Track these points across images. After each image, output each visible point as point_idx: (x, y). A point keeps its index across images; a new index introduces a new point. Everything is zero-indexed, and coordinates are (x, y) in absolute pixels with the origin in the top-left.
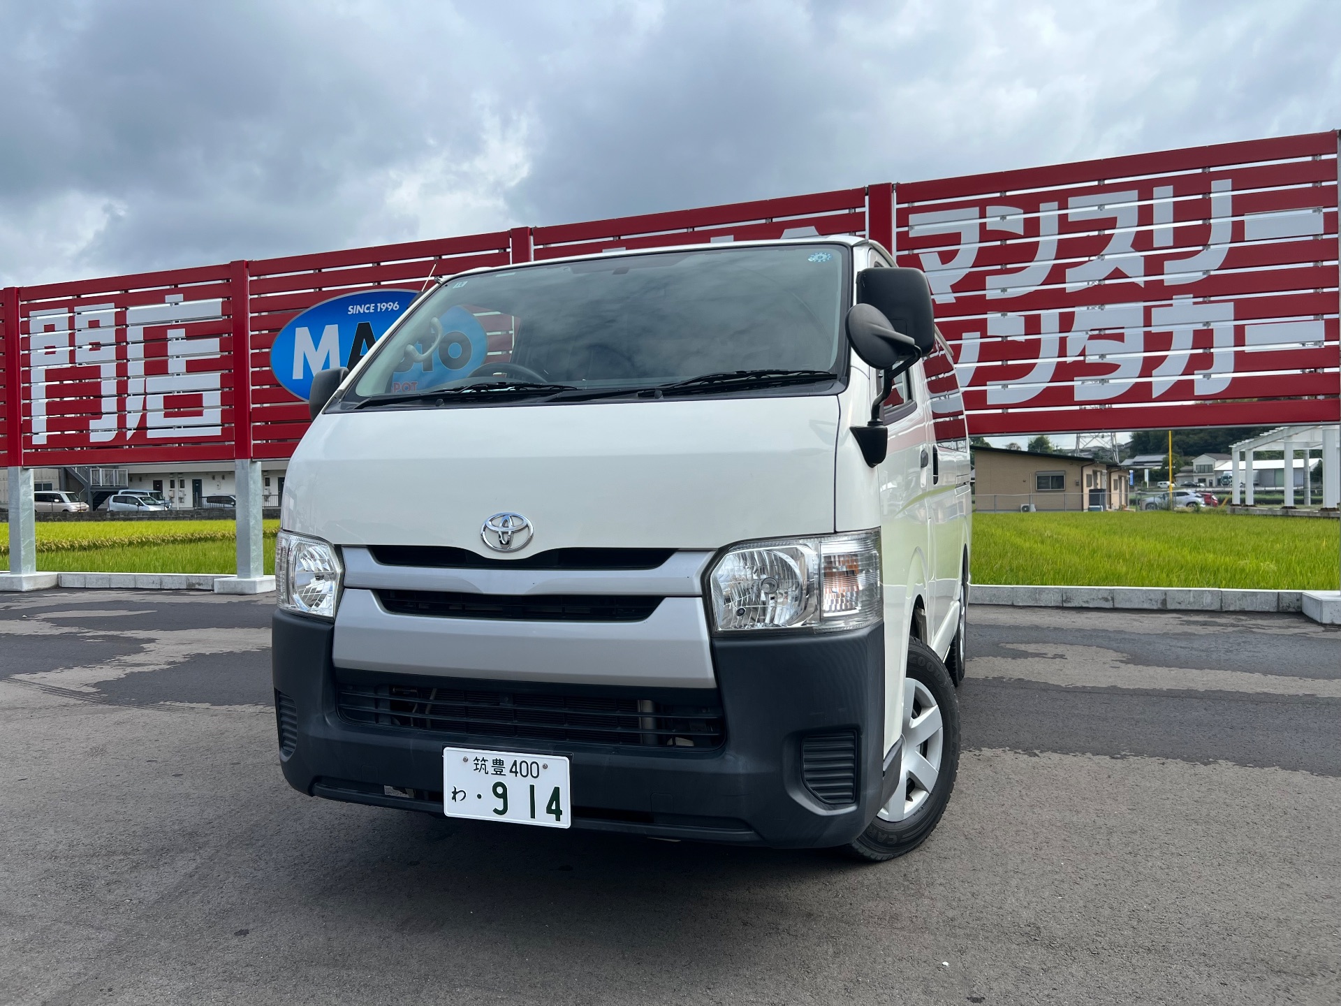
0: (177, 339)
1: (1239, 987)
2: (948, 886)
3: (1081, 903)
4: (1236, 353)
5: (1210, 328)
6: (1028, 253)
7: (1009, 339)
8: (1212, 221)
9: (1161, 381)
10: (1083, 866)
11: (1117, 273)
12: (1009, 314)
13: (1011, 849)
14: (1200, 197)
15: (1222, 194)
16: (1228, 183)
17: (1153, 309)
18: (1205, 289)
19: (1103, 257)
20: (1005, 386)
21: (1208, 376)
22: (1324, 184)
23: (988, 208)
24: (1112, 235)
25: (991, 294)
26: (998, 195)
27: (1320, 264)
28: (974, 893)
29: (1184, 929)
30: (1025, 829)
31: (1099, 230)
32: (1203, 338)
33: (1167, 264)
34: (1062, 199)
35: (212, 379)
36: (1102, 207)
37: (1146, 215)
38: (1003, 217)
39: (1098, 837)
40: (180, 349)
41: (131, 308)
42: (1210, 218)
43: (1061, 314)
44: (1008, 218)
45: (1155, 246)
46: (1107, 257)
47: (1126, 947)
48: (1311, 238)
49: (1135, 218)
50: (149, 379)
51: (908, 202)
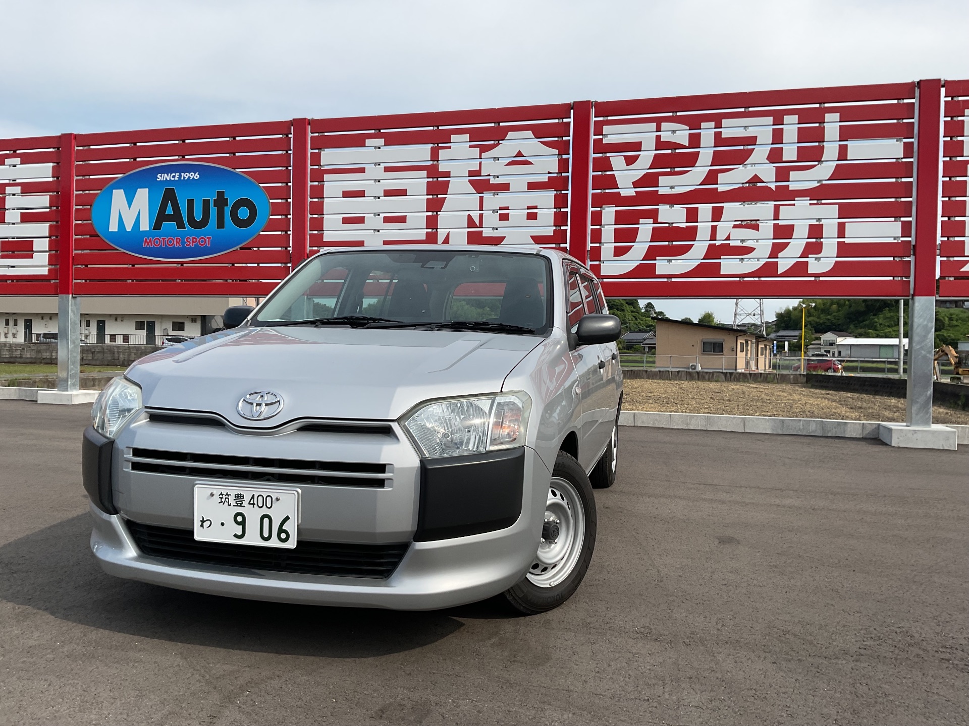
0: (14, 195)
4: (839, 243)
5: (821, 223)
6: (691, 160)
7: (674, 225)
8: (825, 144)
9: (784, 263)
11: (756, 179)
12: (675, 206)
15: (832, 125)
16: (837, 116)
17: (781, 207)
18: (818, 194)
19: (746, 166)
21: (818, 259)
22: (905, 121)
23: (663, 124)
25: (662, 191)
26: (670, 114)
27: (899, 180)
31: (744, 145)
32: (816, 231)
33: (793, 175)
34: (718, 121)
35: (43, 228)
36: (746, 128)
37: (778, 136)
38: (674, 132)
40: (15, 201)
42: (824, 141)
43: (713, 207)
44: (677, 132)
45: (784, 160)
46: (749, 166)
48: (894, 160)
49: (770, 138)
51: (603, 117)
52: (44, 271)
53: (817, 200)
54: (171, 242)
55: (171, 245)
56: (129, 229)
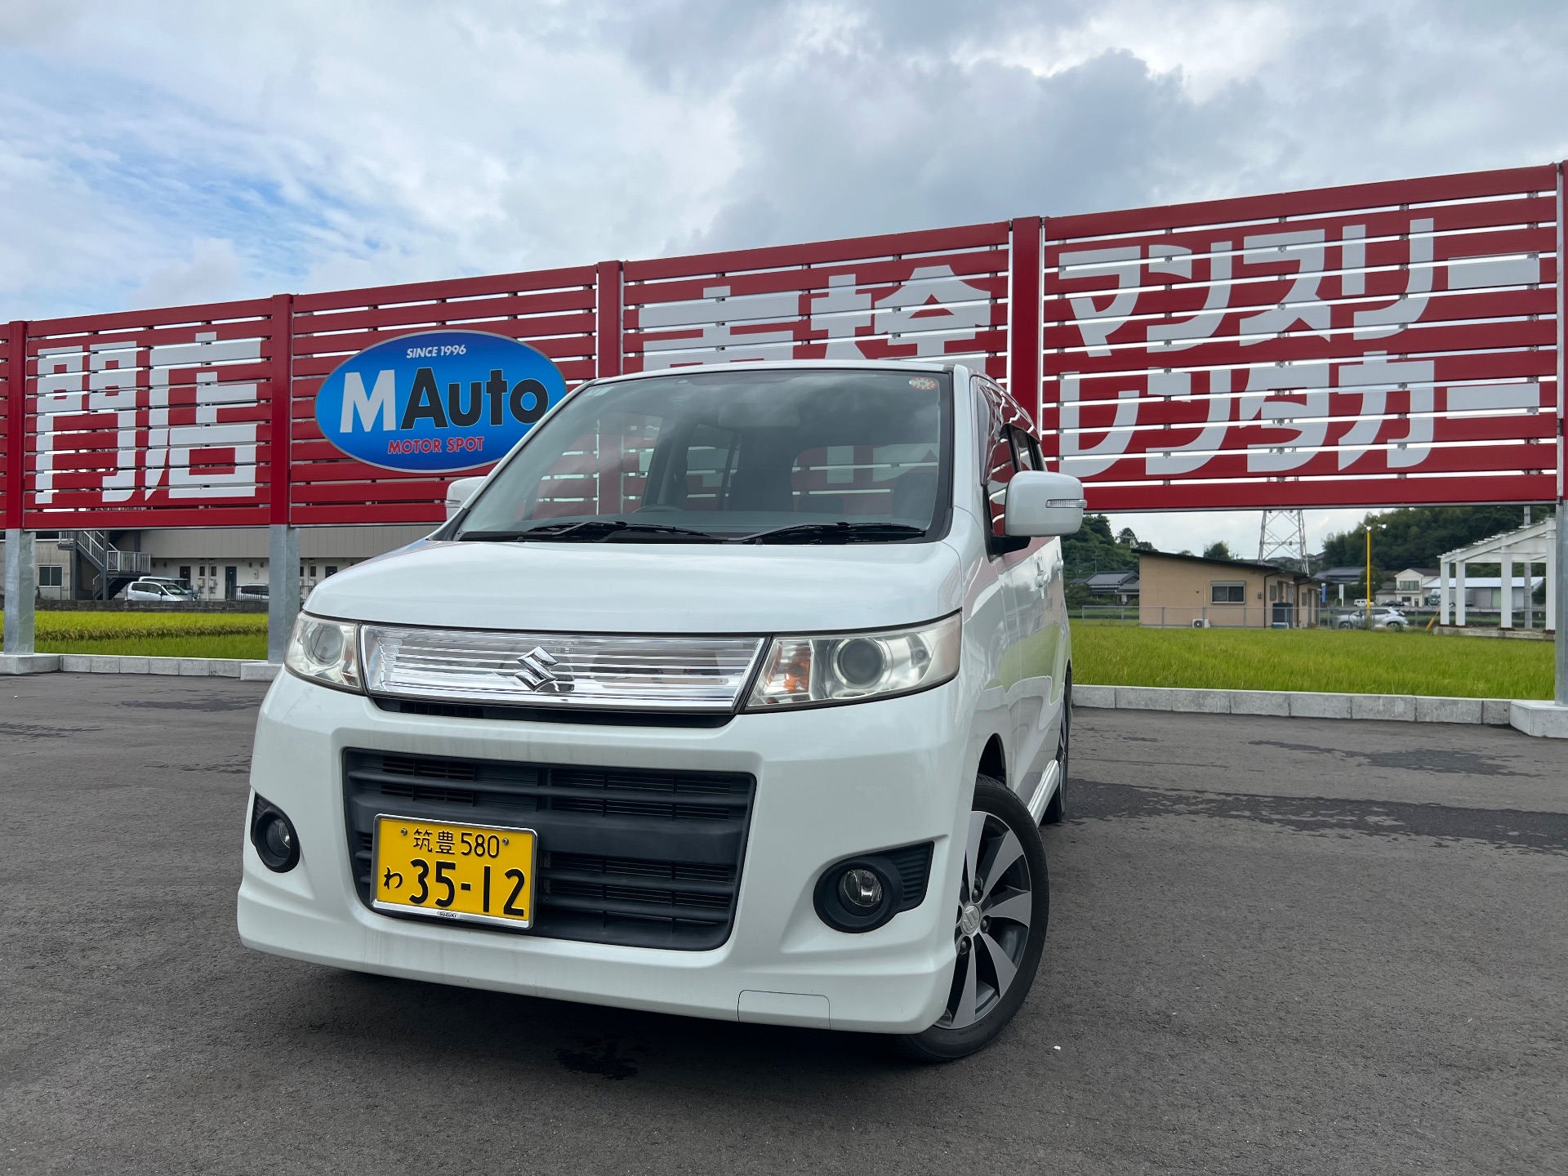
0: (208, 384)
1: (1399, 1079)
2: (1067, 974)
3: (1222, 994)
4: (1436, 420)
5: (1406, 390)
6: (1197, 299)
7: (1173, 399)
8: (1410, 266)
9: (1349, 450)
10: (1228, 958)
11: (1300, 325)
12: (1174, 370)
13: (1144, 941)
14: (1397, 238)
15: (1422, 235)
16: (1429, 222)
17: (1340, 367)
18: (1401, 345)
19: (1283, 306)
20: (1167, 454)
21: (1403, 445)
22: (1541, 225)
23: (1151, 247)
24: (1294, 280)
25: (1153, 345)
26: (1163, 232)
27: (1535, 318)
28: (1097, 982)
29: (1339, 1021)
30: (1164, 923)
31: (1280, 275)
32: (1399, 402)
33: (1357, 315)
34: (1237, 239)
35: (249, 430)
36: (1283, 249)
37: (1333, 259)
38: (1169, 258)
39: (1248, 931)
40: (210, 394)
41: (156, 348)
42: (1409, 263)
43: (1233, 371)
44: (1174, 259)
45: (1344, 293)
46: (1287, 306)
47: (1270, 1037)
48: (1525, 288)
49: (1321, 261)
50: (174, 430)
51: (1059, 239)
52: (250, 492)
53: (1400, 354)
54: (426, 446)
55: (425, 451)
56: (368, 428)
